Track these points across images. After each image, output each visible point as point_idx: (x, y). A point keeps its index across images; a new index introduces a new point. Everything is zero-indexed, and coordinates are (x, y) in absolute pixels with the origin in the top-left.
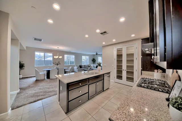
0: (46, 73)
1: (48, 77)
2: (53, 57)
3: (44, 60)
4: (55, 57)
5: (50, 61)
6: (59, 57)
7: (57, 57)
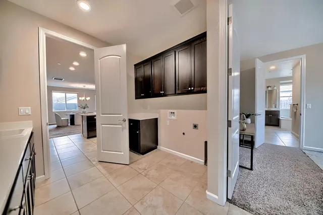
0: (69, 118)
1: (72, 123)
2: (78, 99)
3: (65, 102)
4: (80, 98)
5: (75, 104)
6: (85, 99)
7: (83, 98)
